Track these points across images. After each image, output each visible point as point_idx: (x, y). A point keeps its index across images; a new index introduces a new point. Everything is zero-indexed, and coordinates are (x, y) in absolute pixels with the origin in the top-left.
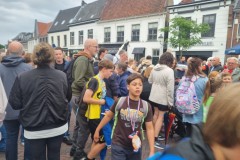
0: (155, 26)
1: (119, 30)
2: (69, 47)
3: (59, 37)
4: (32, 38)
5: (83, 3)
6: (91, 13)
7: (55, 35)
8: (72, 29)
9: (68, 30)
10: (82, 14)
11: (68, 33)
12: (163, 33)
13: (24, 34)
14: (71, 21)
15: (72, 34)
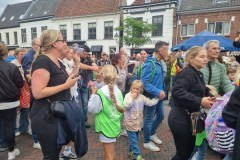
0: (111, 25)
2: (21, 45)
3: (7, 34)
6: (44, 9)
7: (3, 32)
8: (23, 26)
9: (19, 26)
10: (34, 9)
12: (118, 32)
14: (21, 17)
15: (24, 31)
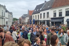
1: (60, 11)
2: (40, 19)
3: (36, 16)
4: (27, 16)
5: (45, 2)
6: (48, 5)
7: (35, 15)
8: (41, 12)
9: (40, 13)
10: (45, 6)
11: (39, 14)
13: (24, 15)
14: (41, 9)
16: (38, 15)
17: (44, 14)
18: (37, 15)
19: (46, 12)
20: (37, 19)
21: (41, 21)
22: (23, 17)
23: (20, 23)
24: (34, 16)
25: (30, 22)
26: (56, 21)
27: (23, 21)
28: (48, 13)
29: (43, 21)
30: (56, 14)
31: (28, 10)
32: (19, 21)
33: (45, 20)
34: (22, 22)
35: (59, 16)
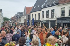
16: (39, 14)
17: (48, 12)
18: (37, 13)
19: (50, 9)
20: (37, 19)
21: (44, 22)
22: (17, 16)
23: (12, 24)
24: (33, 15)
25: (27, 23)
26: (64, 22)
27: (17, 21)
28: (53, 11)
29: (46, 22)
30: (64, 12)
31: (25, 6)
32: (11, 21)
33: (49, 21)
34: (15, 23)
35: (69, 15)
